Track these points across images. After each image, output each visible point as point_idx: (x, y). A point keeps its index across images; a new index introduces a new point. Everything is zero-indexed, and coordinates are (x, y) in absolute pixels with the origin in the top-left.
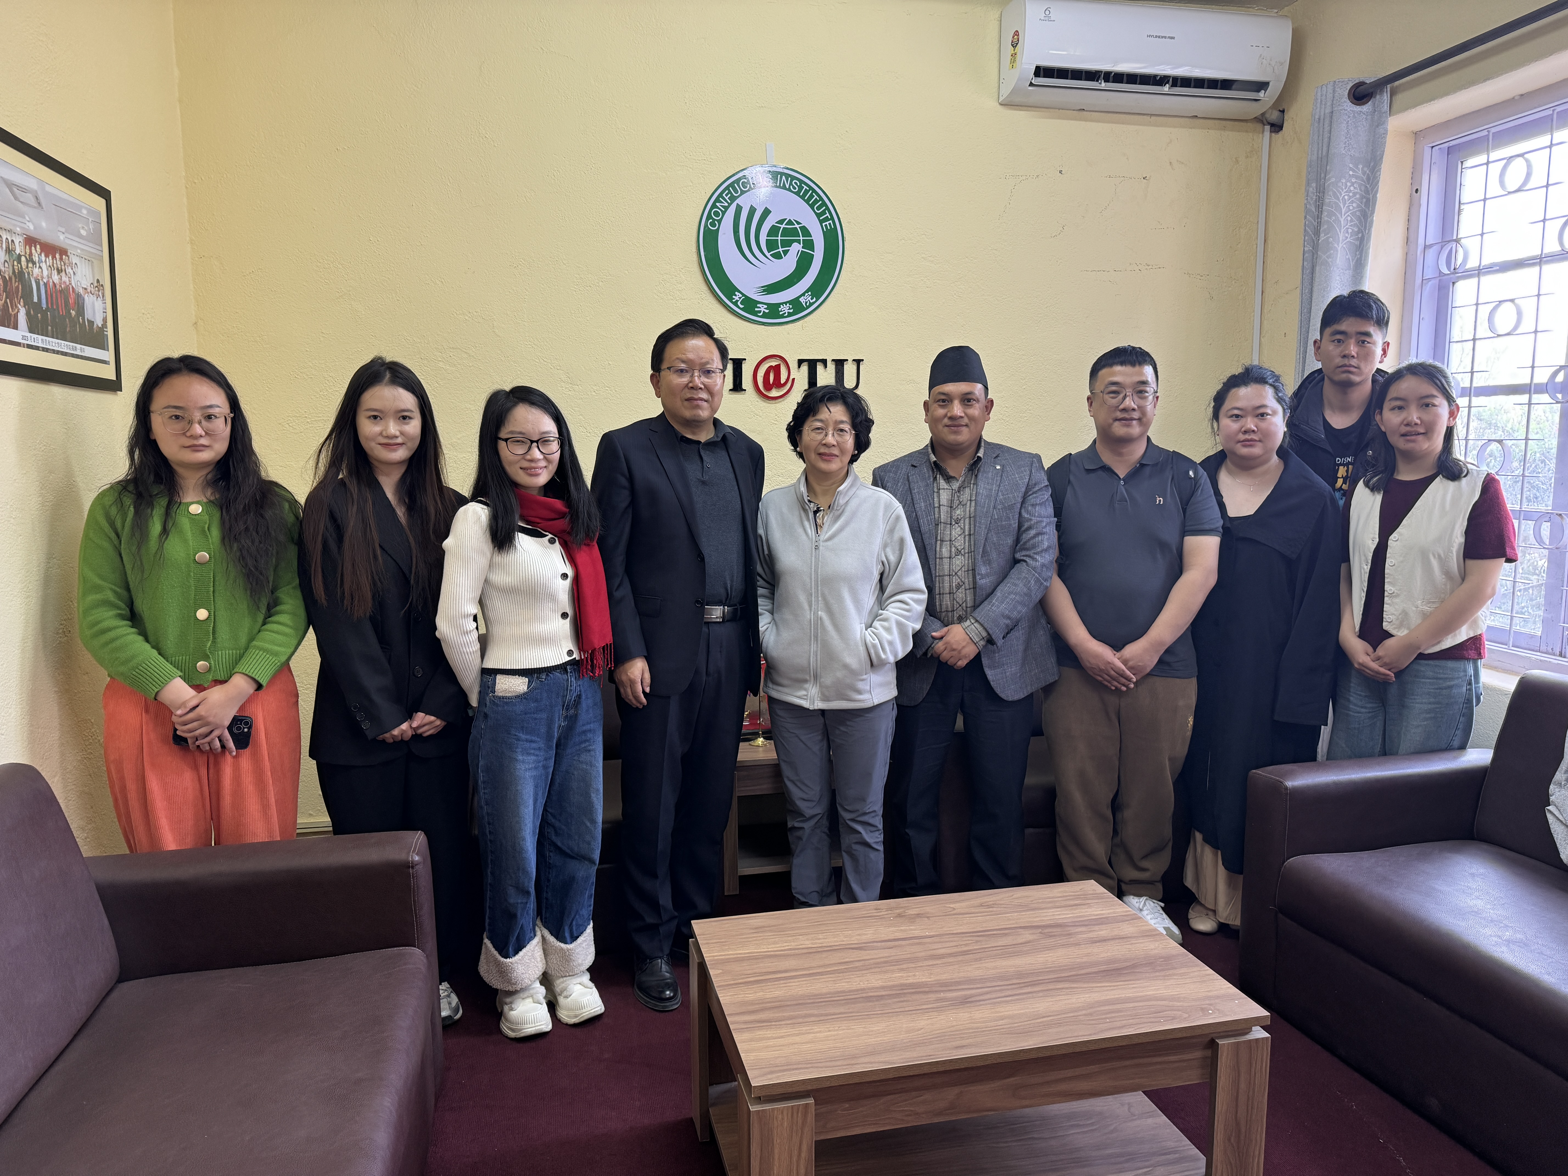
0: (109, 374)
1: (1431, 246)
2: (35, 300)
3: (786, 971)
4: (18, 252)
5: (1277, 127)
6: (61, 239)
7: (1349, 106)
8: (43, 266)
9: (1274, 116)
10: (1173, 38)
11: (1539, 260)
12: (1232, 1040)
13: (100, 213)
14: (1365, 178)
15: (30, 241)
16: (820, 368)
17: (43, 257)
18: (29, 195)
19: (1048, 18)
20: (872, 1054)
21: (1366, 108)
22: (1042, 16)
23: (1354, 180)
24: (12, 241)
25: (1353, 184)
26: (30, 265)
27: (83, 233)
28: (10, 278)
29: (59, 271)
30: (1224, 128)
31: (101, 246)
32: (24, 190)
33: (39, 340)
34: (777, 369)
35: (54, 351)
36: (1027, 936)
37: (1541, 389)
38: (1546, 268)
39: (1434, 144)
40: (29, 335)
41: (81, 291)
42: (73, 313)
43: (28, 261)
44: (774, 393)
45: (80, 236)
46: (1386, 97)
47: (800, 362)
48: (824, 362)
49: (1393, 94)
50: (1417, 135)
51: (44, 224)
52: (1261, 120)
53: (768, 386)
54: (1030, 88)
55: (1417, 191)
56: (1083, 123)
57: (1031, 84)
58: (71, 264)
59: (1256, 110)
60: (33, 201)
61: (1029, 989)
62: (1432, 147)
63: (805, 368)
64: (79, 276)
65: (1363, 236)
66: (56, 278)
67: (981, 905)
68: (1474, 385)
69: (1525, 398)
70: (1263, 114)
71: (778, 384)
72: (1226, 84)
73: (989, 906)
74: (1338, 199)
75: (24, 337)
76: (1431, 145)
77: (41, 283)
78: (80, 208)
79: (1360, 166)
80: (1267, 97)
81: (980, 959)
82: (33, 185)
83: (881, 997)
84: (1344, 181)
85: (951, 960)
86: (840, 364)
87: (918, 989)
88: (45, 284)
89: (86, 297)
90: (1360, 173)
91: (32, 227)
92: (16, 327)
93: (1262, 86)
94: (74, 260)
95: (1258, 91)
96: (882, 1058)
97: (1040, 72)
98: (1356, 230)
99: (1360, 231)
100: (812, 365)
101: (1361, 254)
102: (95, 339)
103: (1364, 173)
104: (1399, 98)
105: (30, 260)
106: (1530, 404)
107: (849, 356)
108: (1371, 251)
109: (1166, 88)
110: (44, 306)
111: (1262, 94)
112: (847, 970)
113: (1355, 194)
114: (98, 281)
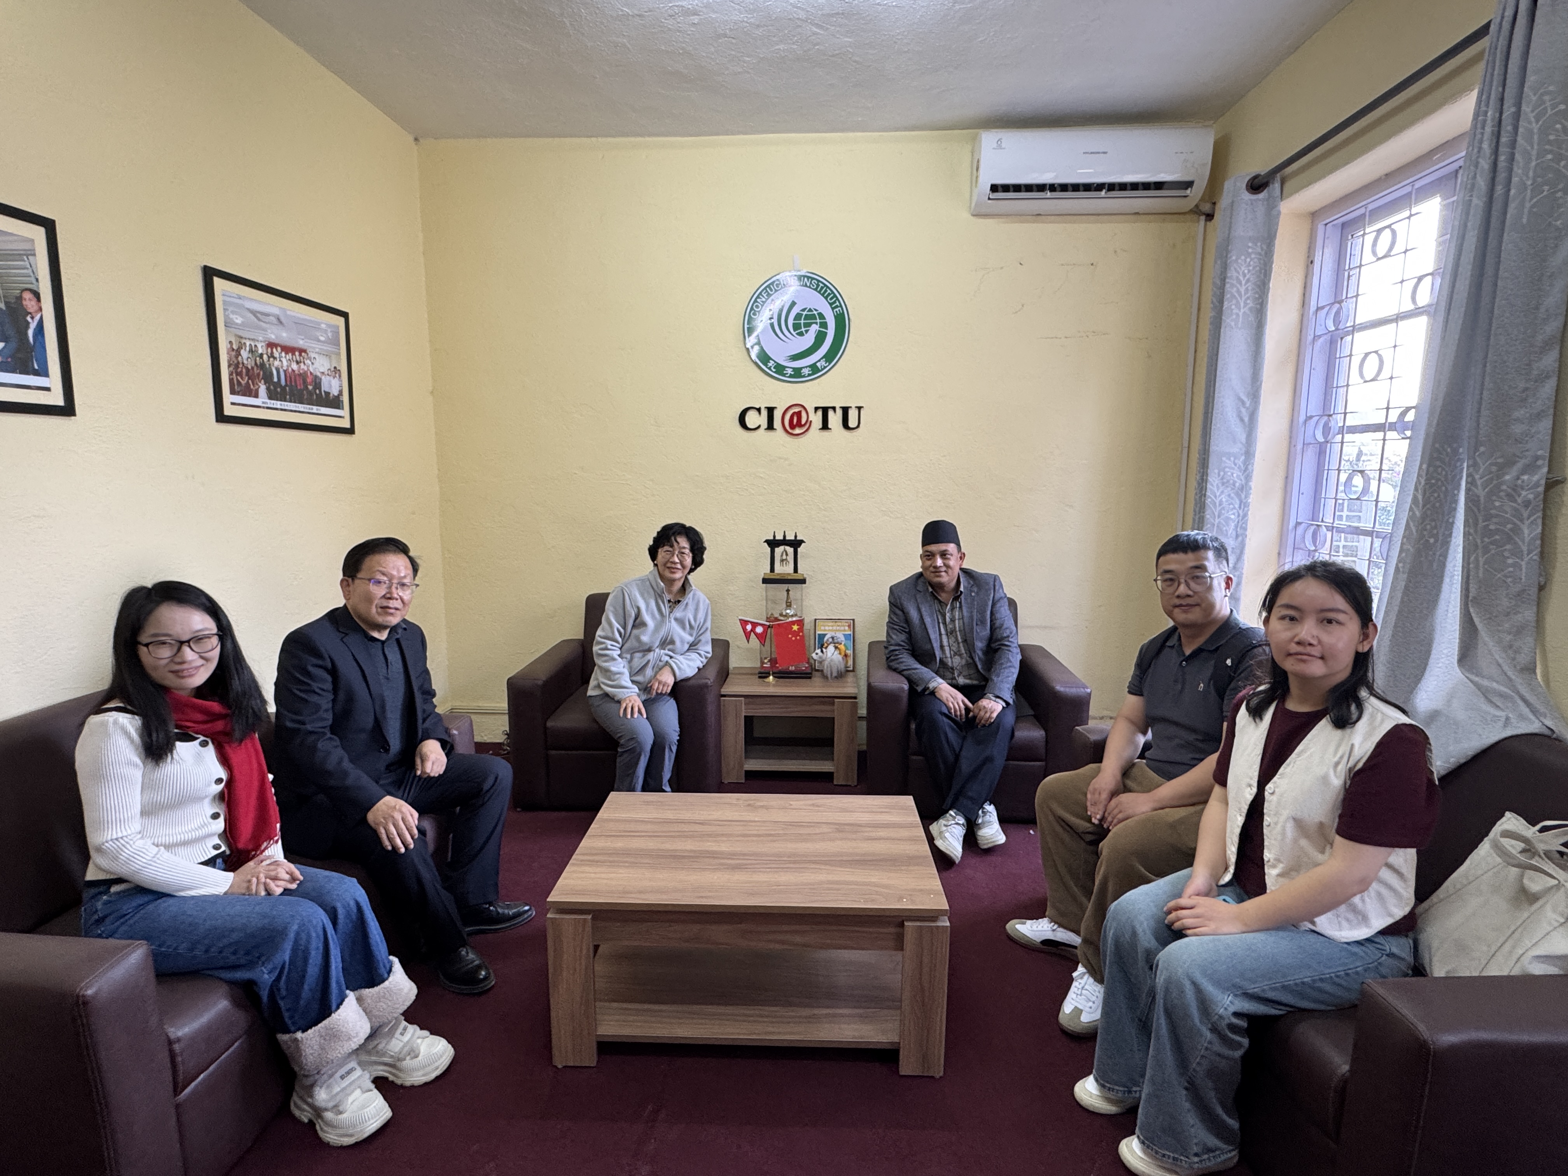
0: (346, 424)
1: (1323, 308)
2: (276, 380)
3: (642, 832)
4: (260, 351)
5: (1210, 217)
6: (301, 343)
7: (1247, 196)
8: (284, 360)
9: (1206, 207)
10: (1105, 153)
11: (1398, 318)
12: (918, 924)
13: (338, 327)
14: (1263, 253)
15: (271, 345)
16: (831, 413)
17: (283, 354)
18: (271, 318)
19: (999, 147)
20: (640, 892)
21: (1261, 196)
22: (995, 145)
23: (1253, 256)
24: (256, 346)
25: (1251, 260)
26: (271, 359)
27: (322, 339)
28: (252, 368)
29: (298, 363)
30: (1164, 221)
31: (339, 345)
32: (267, 315)
33: (278, 404)
34: (799, 414)
35: (291, 411)
36: (825, 829)
37: (1392, 427)
38: (1400, 323)
39: (1328, 221)
40: (268, 401)
41: (319, 374)
42: (310, 387)
43: (269, 357)
44: (797, 431)
45: (319, 341)
46: (1277, 185)
47: (816, 409)
48: (834, 408)
49: (1283, 182)
50: (1314, 216)
51: (284, 335)
52: (1196, 211)
53: (792, 426)
54: (990, 201)
55: (1312, 262)
56: (1041, 225)
57: (989, 199)
58: (310, 359)
59: (1190, 204)
60: (275, 321)
61: (792, 865)
62: (1326, 225)
63: (820, 413)
64: (317, 364)
65: (1263, 301)
66: (294, 366)
67: (813, 805)
68: (1347, 424)
69: (1380, 435)
70: (1197, 206)
71: (799, 425)
72: (1159, 185)
73: (818, 806)
74: (1238, 273)
75: (263, 403)
76: (1325, 222)
77: (281, 370)
78: (319, 324)
79: (1259, 244)
80: (1195, 193)
81: (774, 841)
82: (276, 311)
83: (684, 857)
84: (1243, 257)
85: (755, 839)
86: (845, 410)
87: (713, 855)
88: (285, 371)
89: (323, 378)
90: (1259, 250)
91: (273, 337)
92: (256, 396)
93: (1189, 184)
94: (312, 355)
95: (1186, 189)
96: (643, 896)
97: (994, 188)
98: (1257, 296)
99: (1260, 297)
100: (825, 410)
101: (1261, 316)
102: (335, 402)
103: (1262, 249)
104: (1288, 186)
105: (272, 356)
106: (1384, 440)
107: (853, 404)
108: (1269, 313)
109: (1103, 193)
110: (283, 382)
111: (1188, 191)
112: (679, 836)
113: (1254, 268)
114: (335, 368)
